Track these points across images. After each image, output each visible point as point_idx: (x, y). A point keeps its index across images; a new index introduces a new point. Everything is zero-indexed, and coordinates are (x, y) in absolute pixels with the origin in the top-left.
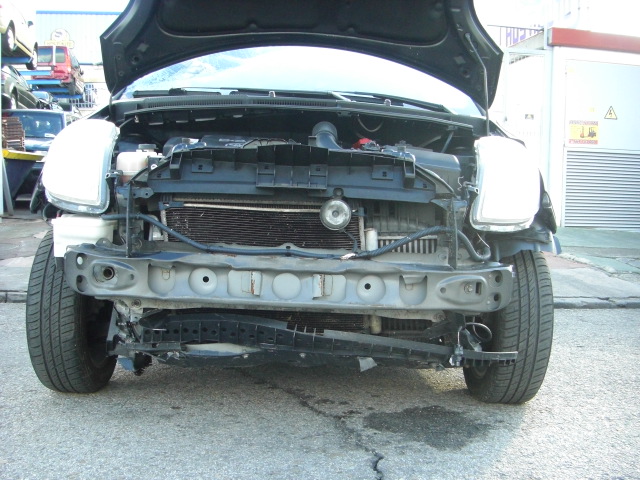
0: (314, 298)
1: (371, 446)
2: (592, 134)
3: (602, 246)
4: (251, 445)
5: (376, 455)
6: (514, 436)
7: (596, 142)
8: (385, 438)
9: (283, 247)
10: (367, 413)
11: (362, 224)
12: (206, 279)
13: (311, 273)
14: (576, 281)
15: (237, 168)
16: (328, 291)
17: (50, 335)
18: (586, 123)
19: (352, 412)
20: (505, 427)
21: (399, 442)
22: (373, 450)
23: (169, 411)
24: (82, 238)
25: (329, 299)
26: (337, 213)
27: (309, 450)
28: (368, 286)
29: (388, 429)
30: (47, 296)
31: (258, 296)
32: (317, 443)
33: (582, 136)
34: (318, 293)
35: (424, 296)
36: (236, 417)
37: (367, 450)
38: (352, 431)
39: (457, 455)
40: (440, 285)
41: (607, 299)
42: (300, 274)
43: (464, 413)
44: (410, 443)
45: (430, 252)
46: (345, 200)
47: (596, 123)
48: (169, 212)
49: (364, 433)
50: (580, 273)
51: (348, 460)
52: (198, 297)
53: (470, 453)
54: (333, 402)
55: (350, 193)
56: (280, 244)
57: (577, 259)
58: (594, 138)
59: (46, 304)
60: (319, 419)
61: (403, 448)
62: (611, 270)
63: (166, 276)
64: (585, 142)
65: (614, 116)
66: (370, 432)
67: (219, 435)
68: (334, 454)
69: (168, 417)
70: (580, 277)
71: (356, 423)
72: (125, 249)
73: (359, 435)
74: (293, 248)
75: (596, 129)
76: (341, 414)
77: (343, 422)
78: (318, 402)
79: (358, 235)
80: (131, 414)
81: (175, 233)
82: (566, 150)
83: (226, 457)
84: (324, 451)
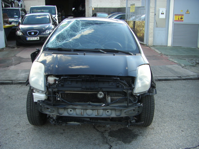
0: (96, 115)
1: (110, 143)
2: (182, 18)
3: (182, 55)
4: (82, 143)
5: (110, 146)
6: (143, 138)
7: (183, 21)
8: (113, 140)
9: (88, 103)
10: (109, 131)
11: (107, 95)
12: (71, 111)
13: (95, 109)
14: (172, 70)
15: (77, 83)
16: (99, 113)
17: (33, 116)
18: (180, 15)
19: (106, 130)
20: (141, 135)
21: (116, 141)
22: (110, 144)
23: (62, 131)
24: (40, 98)
25: (99, 115)
26: (101, 95)
27: (95, 144)
28: (108, 112)
29: (114, 136)
30: (31, 107)
31: (83, 115)
32: (97, 142)
33: (178, 19)
34: (97, 114)
35: (121, 114)
36: (78, 133)
37: (108, 144)
38: (105, 137)
39: (129, 146)
40: (125, 111)
41: (180, 77)
42: (92, 110)
43: (133, 130)
44: (119, 142)
45: (123, 102)
46: (103, 92)
47: (183, 15)
48: (61, 94)
49: (108, 138)
50: (174, 67)
51: (104, 148)
52: (69, 115)
53: (132, 144)
54: (101, 127)
55: (104, 90)
56: (87, 102)
57: (174, 61)
58: (182, 20)
59: (31, 108)
60: (98, 133)
61: (117, 143)
62: (183, 65)
63: (62, 110)
64: (179, 21)
65: (188, 13)
66: (110, 138)
67: (75, 140)
68: (101, 146)
69: (62, 133)
70: (174, 68)
71: (106, 134)
72: (51, 102)
73: (107, 139)
74: (91, 103)
75: (183, 17)
76: (103, 131)
77: (103, 134)
78: (98, 127)
79: (106, 99)
80: (53, 133)
81: (63, 100)
82: (174, 23)
83: (77, 147)
84: (99, 145)
